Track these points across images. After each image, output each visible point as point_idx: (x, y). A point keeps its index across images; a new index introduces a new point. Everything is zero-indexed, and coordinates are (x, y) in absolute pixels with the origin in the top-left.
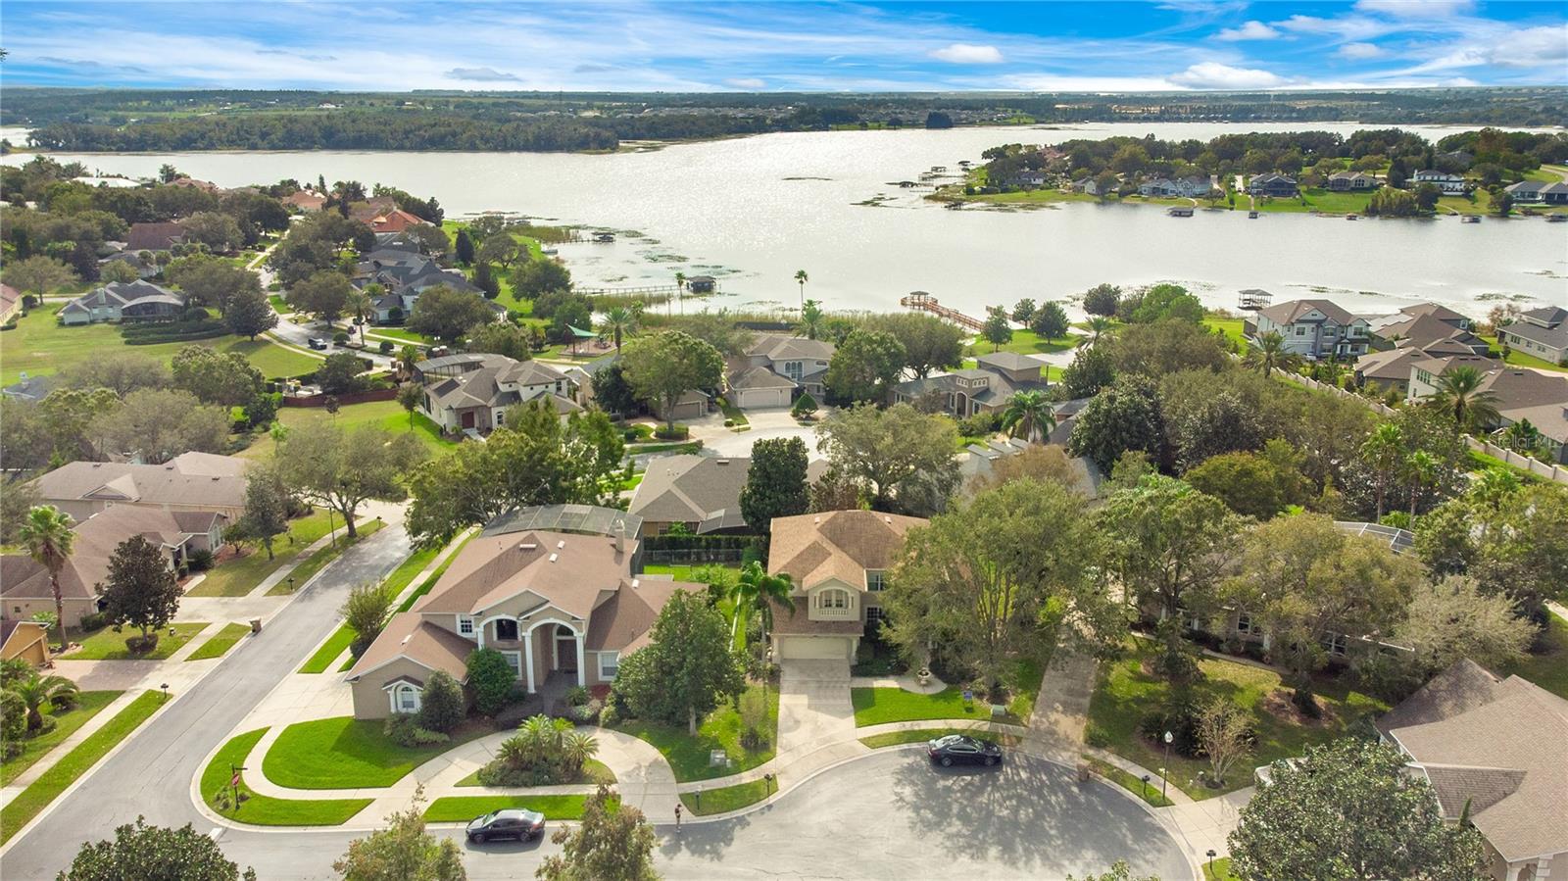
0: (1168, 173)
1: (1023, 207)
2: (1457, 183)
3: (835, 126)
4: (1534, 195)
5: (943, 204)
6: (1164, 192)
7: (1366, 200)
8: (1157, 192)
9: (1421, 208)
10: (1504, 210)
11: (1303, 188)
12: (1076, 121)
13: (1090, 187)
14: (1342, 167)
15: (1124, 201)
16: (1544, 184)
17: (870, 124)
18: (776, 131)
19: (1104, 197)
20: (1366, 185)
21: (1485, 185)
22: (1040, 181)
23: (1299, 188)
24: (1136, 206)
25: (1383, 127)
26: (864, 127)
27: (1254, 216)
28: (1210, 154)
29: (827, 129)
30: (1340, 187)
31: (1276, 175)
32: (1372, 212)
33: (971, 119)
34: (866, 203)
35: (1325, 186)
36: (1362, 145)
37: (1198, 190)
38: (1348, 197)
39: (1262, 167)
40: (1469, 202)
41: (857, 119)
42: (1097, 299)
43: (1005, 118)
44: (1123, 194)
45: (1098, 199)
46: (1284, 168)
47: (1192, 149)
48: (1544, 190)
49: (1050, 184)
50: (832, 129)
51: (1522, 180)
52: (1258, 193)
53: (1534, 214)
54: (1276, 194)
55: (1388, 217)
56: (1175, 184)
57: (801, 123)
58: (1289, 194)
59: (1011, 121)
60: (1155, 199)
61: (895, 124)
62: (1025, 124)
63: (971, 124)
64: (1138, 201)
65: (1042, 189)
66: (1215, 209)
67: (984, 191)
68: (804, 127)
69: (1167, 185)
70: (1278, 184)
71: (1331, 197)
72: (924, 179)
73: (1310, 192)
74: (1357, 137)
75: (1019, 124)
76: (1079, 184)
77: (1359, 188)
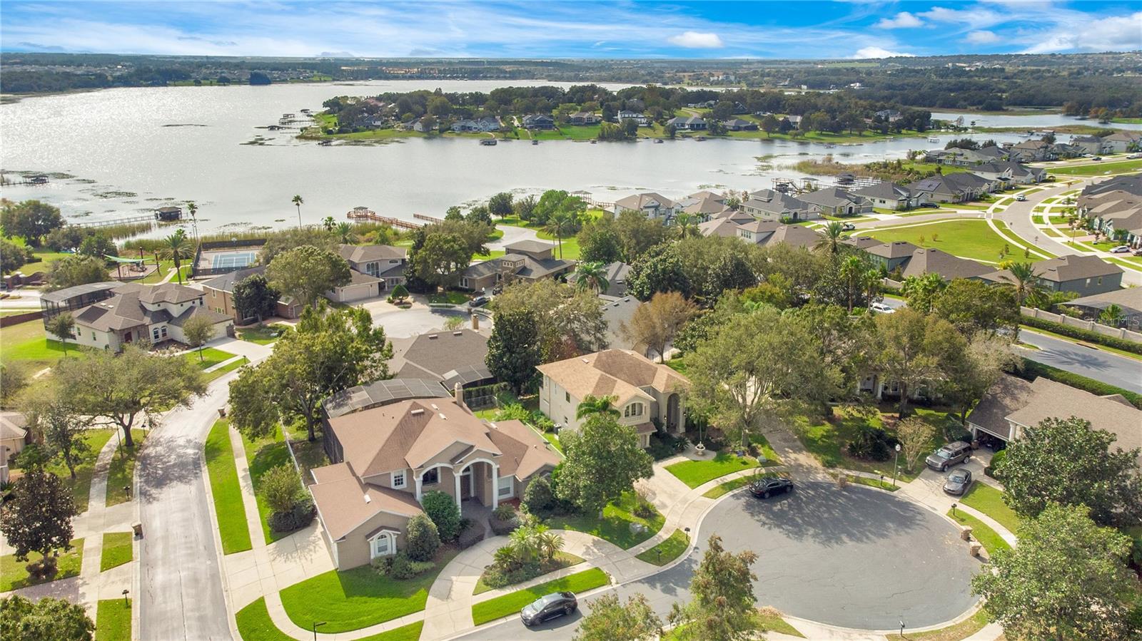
0: (469, 116)
1: (376, 142)
2: (641, 119)
3: (172, 83)
4: (683, 125)
5: (317, 142)
6: (470, 128)
7: (596, 131)
8: (465, 129)
9: (627, 135)
10: (672, 134)
11: (556, 123)
12: (362, 79)
13: (418, 126)
14: (576, 110)
15: (444, 135)
16: (687, 118)
17: (202, 82)
18: (119, 86)
19: (429, 134)
20: (594, 121)
21: (656, 120)
22: (378, 123)
23: (555, 123)
24: (451, 139)
25: (586, 84)
26: (198, 83)
27: (535, 143)
28: (493, 102)
29: (166, 85)
30: (578, 122)
31: (539, 116)
32: (603, 138)
33: (283, 78)
34: (252, 143)
35: (569, 122)
36: (579, 96)
37: (492, 126)
38: (585, 129)
39: (527, 110)
40: (652, 131)
41: (190, 77)
42: (499, 204)
43: (308, 77)
44: (442, 131)
45: (426, 135)
46: (541, 110)
47: (478, 98)
48: (689, 122)
49: (385, 126)
50: (170, 85)
51: (674, 117)
52: (531, 128)
53: (687, 137)
54: (542, 127)
55: (611, 142)
56: (476, 122)
57: (141, 79)
58: (550, 128)
59: (314, 79)
60: (465, 134)
61: (224, 81)
62: (325, 81)
63: (284, 81)
64: (451, 136)
65: (382, 129)
66: (507, 139)
67: (340, 131)
68: (144, 83)
69: (472, 124)
70: (541, 121)
71: (575, 129)
72: (283, 123)
73: (561, 126)
74: (574, 90)
75: (320, 81)
76: (409, 124)
77: (590, 123)
